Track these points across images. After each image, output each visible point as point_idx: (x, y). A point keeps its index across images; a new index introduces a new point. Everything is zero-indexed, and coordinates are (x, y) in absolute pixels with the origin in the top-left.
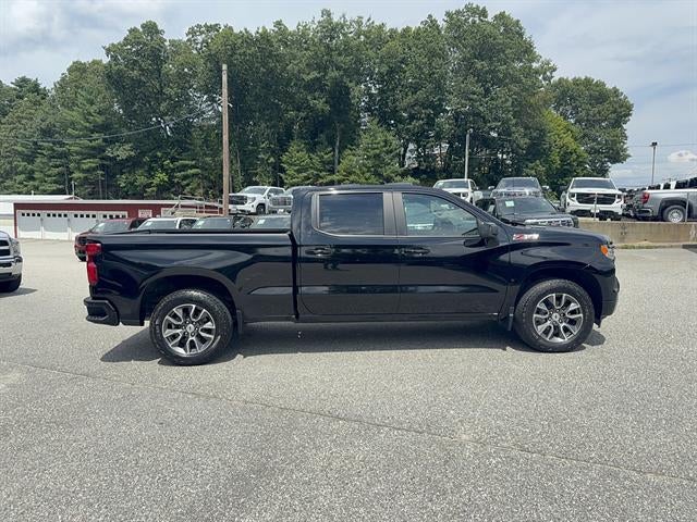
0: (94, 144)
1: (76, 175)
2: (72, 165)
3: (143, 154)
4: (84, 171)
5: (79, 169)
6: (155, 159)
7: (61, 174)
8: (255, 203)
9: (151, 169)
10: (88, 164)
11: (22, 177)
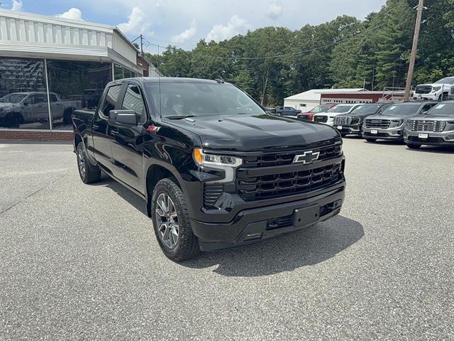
0: (393, 52)
1: (379, 74)
2: (377, 68)
3: (426, 56)
4: (384, 72)
5: (381, 70)
6: (435, 59)
7: (371, 75)
8: (439, 92)
9: (431, 67)
10: (387, 67)
11: (350, 77)
